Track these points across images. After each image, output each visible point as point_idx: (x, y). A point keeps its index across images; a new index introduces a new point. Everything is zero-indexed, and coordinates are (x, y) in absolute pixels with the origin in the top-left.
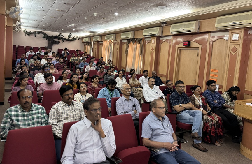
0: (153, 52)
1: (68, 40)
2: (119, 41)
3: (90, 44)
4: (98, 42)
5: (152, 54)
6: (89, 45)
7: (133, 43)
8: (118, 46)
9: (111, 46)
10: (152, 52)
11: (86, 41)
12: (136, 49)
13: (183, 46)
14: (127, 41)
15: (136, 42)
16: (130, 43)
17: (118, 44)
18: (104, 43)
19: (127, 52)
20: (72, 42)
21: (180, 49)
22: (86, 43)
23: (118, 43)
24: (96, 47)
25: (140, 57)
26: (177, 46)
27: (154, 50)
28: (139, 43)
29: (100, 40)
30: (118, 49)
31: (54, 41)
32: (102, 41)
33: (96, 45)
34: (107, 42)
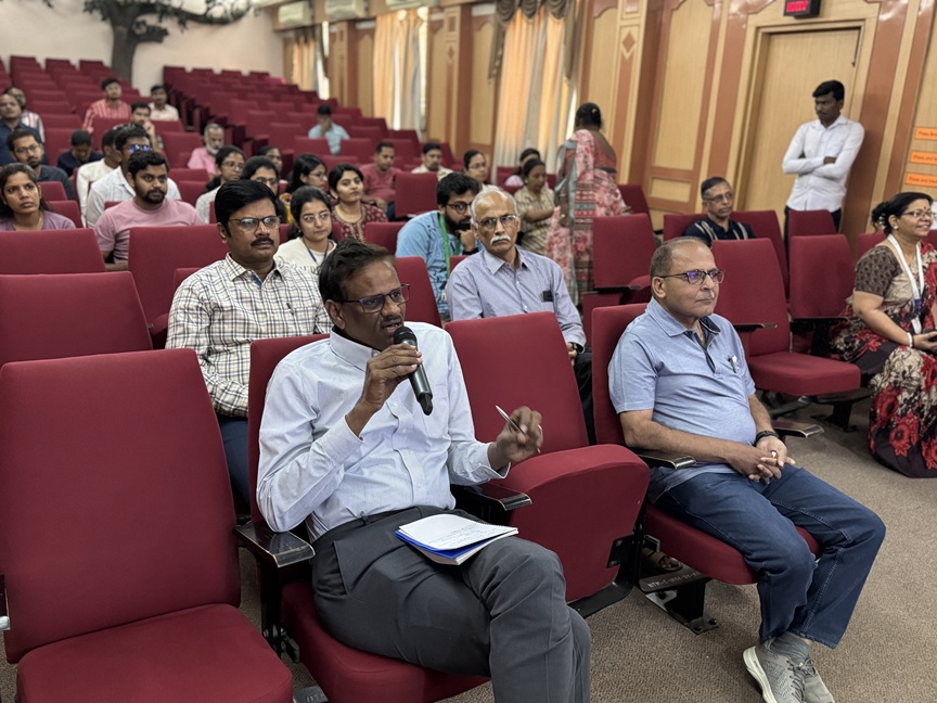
0: (631, 57)
1: (206, 20)
2: (458, 9)
3: (314, 36)
4: (353, 22)
5: (626, 65)
6: (306, 41)
7: (531, 16)
8: (451, 39)
9: (416, 40)
10: (623, 57)
11: (291, 21)
12: (541, 46)
13: (786, 14)
14: (498, 10)
15: (545, 12)
16: (510, 17)
17: (452, 28)
18: (383, 26)
19: (499, 68)
20: (225, 31)
21: (769, 36)
22: (291, 35)
23: (452, 21)
24: (342, 47)
25: (565, 89)
26: (754, 21)
27: (638, 48)
28: (559, 14)
29: (361, 14)
30: (451, 53)
31: (138, 25)
32: (373, 13)
33: (342, 39)
34: (397, 24)
